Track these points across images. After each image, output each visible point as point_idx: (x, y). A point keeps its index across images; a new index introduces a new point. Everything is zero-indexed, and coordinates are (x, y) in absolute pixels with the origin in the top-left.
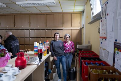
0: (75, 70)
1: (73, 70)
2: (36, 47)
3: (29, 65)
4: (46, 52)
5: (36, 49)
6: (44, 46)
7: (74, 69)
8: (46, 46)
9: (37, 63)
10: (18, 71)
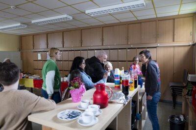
0: (182, 120)
1: (180, 119)
2: (117, 76)
3: (111, 102)
4: (133, 85)
5: (118, 79)
6: (131, 74)
7: (182, 118)
8: (133, 75)
9: (122, 102)
10: (99, 111)
